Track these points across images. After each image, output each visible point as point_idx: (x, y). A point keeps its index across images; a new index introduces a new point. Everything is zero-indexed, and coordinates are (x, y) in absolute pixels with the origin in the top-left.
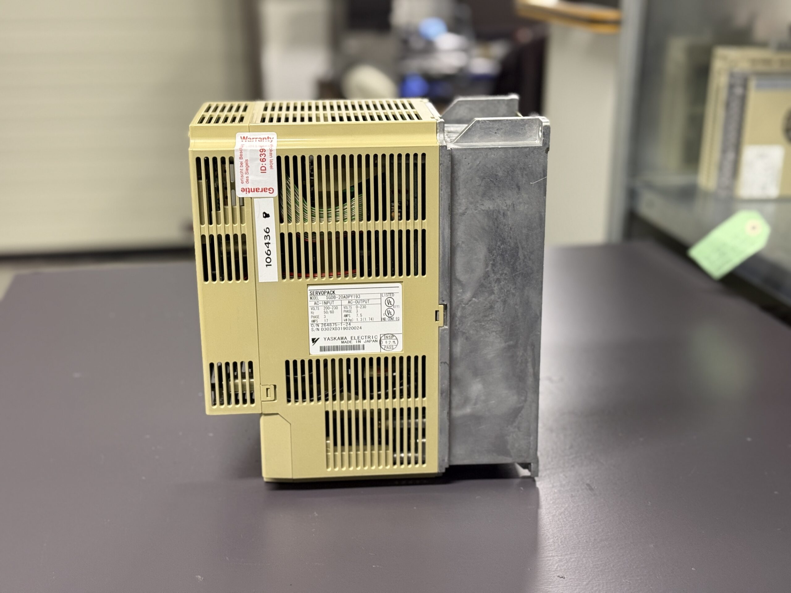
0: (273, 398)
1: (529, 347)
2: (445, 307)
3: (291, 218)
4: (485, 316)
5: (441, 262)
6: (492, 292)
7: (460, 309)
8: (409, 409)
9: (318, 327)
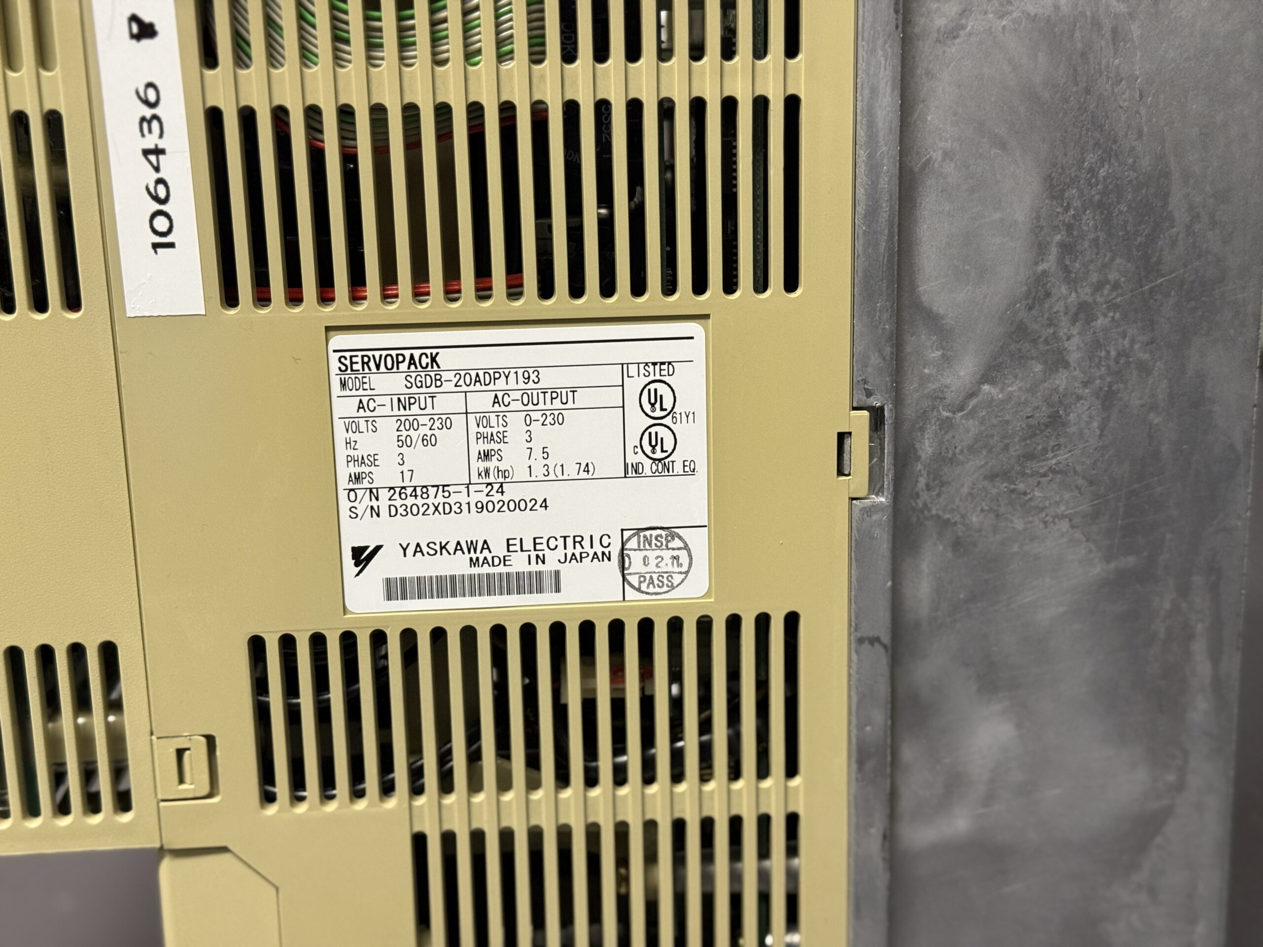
0: (206, 790)
1: (1198, 580)
2: (877, 417)
3: (248, 44)
4: (1030, 456)
5: (860, 232)
6: (1058, 361)
7: (932, 429)
8: (736, 823)
9: (374, 503)
